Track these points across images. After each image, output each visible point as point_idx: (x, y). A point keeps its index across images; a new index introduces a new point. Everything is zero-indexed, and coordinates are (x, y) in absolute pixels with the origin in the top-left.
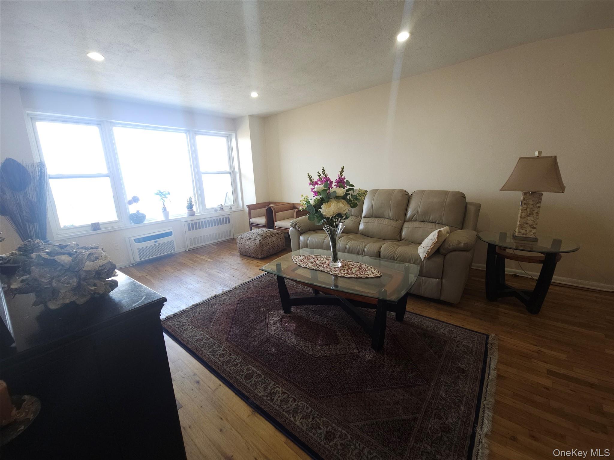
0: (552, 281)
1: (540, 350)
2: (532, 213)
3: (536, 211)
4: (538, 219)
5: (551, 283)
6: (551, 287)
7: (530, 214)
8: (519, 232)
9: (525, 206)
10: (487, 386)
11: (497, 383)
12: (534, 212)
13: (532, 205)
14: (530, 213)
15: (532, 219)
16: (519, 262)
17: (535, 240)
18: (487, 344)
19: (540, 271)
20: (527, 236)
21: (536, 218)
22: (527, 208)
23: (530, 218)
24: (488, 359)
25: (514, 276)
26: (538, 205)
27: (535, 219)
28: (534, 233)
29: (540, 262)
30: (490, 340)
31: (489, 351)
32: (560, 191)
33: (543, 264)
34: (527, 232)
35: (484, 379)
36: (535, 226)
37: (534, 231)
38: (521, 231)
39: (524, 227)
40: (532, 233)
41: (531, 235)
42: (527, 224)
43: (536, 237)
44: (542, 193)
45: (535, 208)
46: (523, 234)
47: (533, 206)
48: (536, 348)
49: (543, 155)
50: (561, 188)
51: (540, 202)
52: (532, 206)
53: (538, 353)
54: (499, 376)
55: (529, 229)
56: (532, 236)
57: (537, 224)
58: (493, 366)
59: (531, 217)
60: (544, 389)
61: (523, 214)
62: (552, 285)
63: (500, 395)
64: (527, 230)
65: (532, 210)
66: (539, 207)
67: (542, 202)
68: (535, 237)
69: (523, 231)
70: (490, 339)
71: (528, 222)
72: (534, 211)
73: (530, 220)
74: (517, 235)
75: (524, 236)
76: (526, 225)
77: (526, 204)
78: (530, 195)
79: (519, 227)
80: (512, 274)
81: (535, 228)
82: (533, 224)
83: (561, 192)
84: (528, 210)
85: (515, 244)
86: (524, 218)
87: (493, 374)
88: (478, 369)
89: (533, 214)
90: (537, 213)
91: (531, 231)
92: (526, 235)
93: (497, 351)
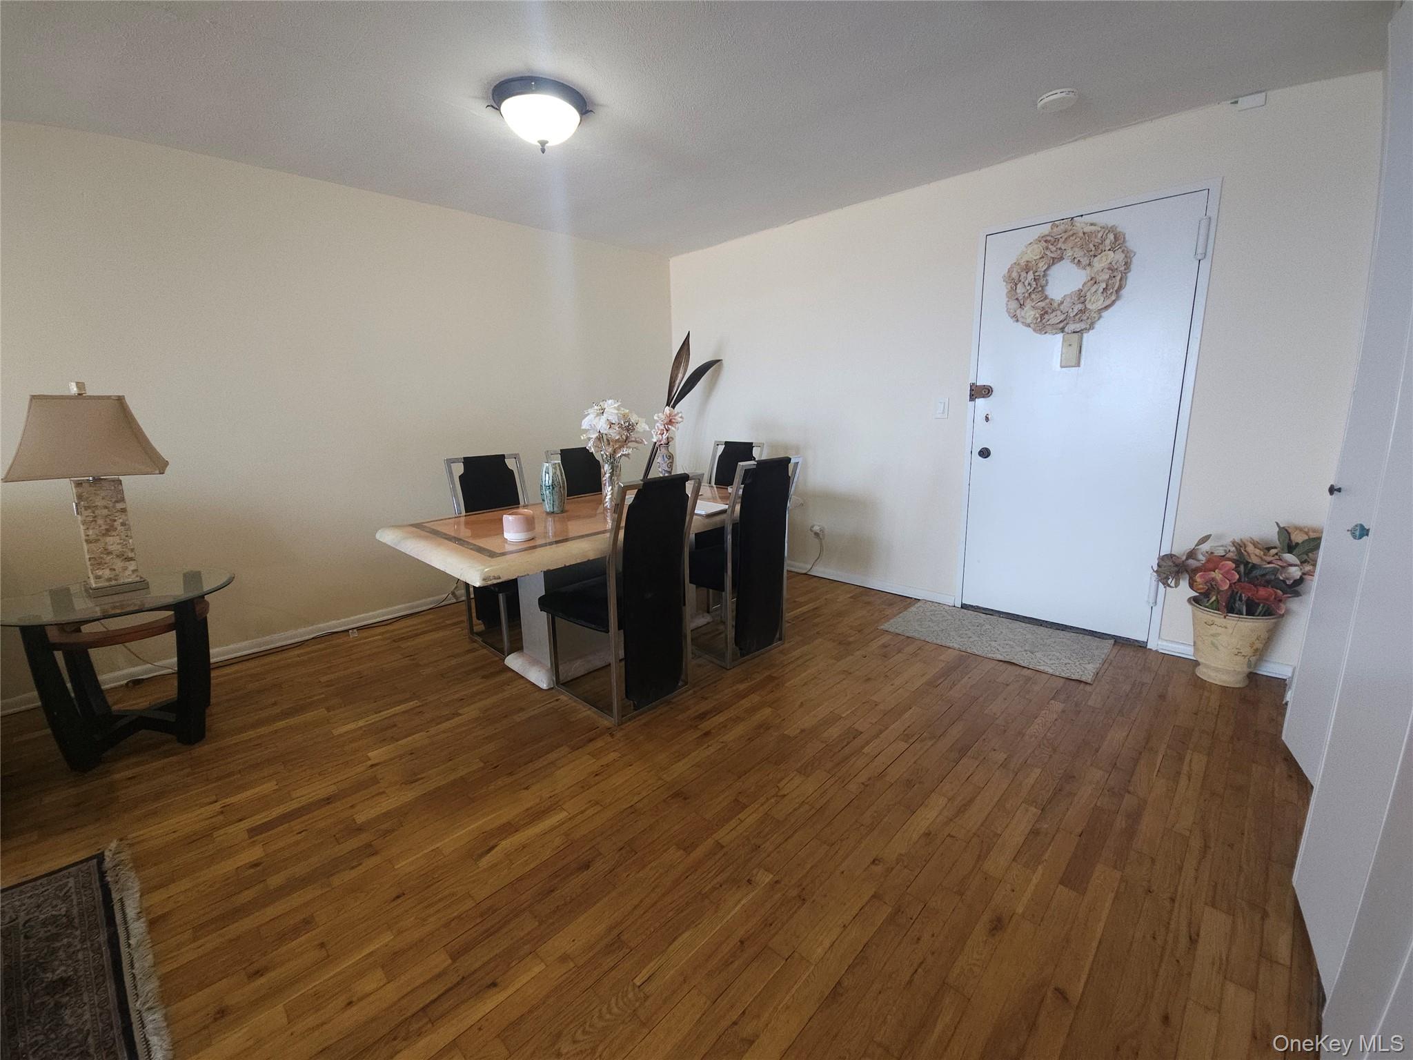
0: (212, 661)
1: (224, 805)
2: (112, 526)
3: (121, 521)
4: (131, 538)
5: (211, 667)
6: (213, 674)
7: (107, 530)
8: (98, 577)
9: (89, 512)
10: (132, 966)
11: (152, 942)
12: (115, 523)
13: (106, 507)
14: (107, 527)
15: (117, 539)
16: (127, 644)
17: (142, 585)
18: (102, 874)
19: (175, 650)
20: (121, 581)
21: (127, 536)
22: (95, 517)
23: (111, 538)
24: (117, 907)
25: (130, 684)
26: (119, 506)
27: (124, 541)
28: (134, 571)
29: (168, 628)
30: (108, 864)
31: (113, 888)
32: (156, 470)
33: (174, 632)
34: (117, 572)
35: (120, 956)
36: (131, 555)
37: (132, 566)
38: (100, 573)
39: (105, 563)
40: (130, 573)
41: (128, 577)
42: (110, 553)
43: (141, 578)
44: (121, 477)
45: (117, 514)
46: (109, 580)
47: (109, 511)
48: (217, 806)
49: (90, 392)
50: (158, 464)
51: (123, 500)
52: (106, 510)
53: (222, 812)
54: (152, 924)
55: (119, 564)
56: (133, 578)
57: (132, 550)
58: (131, 912)
59: (114, 536)
60: (252, 871)
61: (90, 532)
62: (213, 669)
63: (168, 959)
64: (114, 567)
65: (111, 520)
66: (124, 511)
67: (126, 497)
68: (138, 579)
69: (107, 573)
70: (107, 859)
71: (110, 548)
72: (115, 521)
73: (113, 542)
74: (94, 586)
75: (113, 583)
76: (109, 558)
77: (89, 507)
78: (90, 486)
79: (91, 565)
80: (125, 682)
81: (131, 559)
82: (125, 552)
83: (157, 472)
84: (100, 522)
85: (98, 609)
86: (97, 541)
87: (138, 928)
88: (100, 948)
89: (116, 529)
90: (123, 524)
91: (125, 569)
92: (116, 580)
93: (133, 874)
